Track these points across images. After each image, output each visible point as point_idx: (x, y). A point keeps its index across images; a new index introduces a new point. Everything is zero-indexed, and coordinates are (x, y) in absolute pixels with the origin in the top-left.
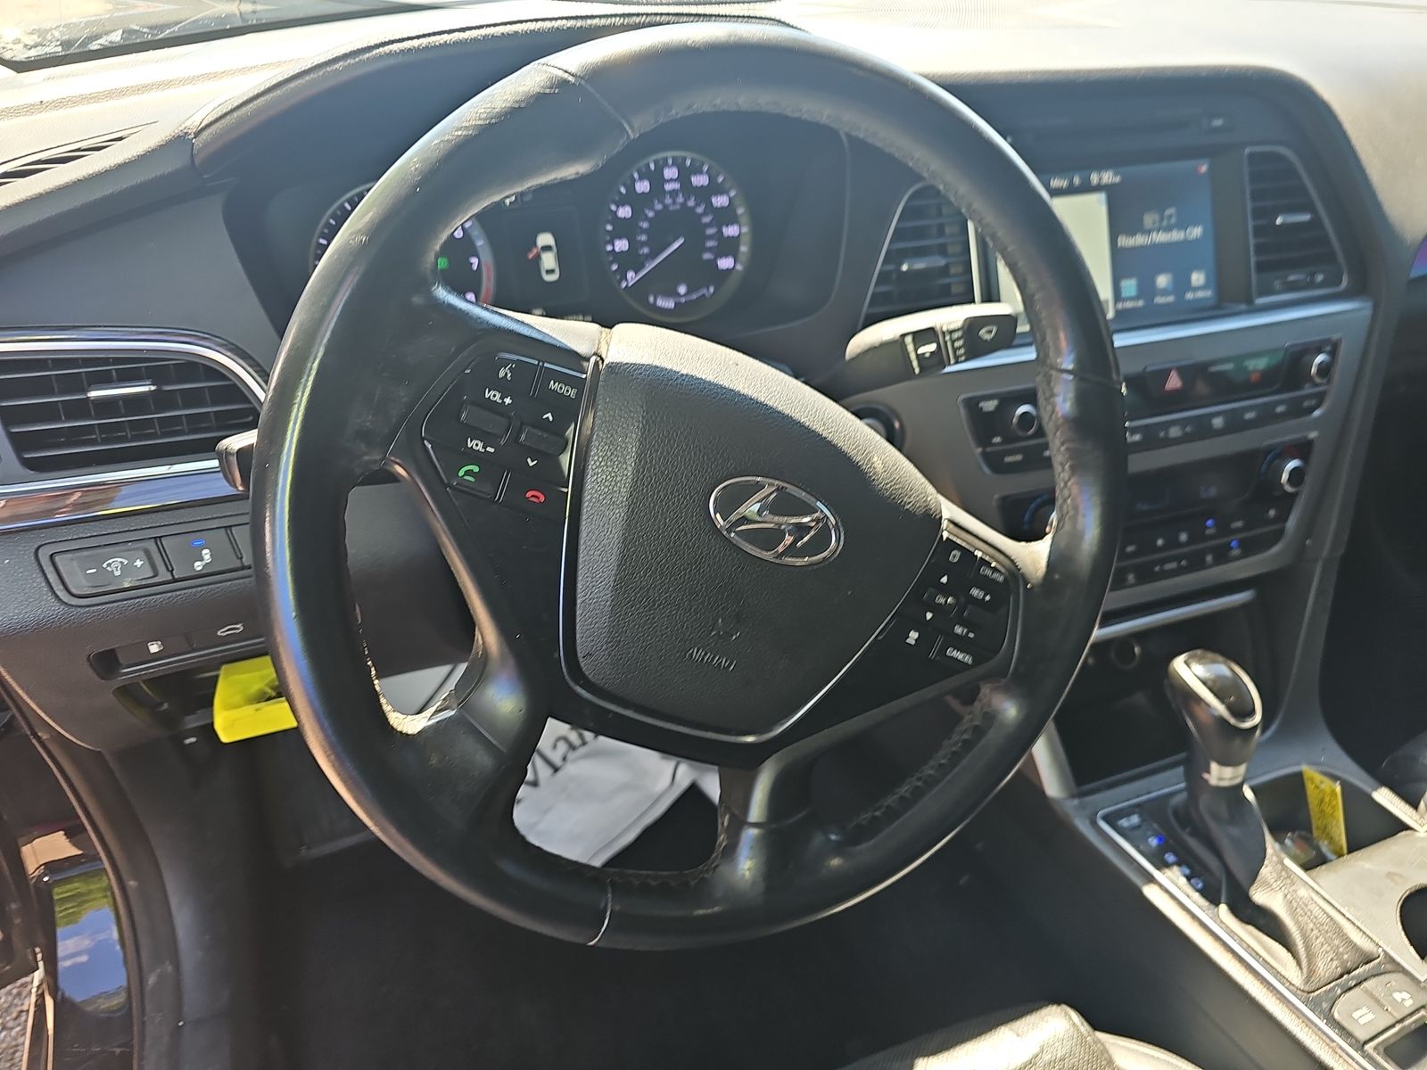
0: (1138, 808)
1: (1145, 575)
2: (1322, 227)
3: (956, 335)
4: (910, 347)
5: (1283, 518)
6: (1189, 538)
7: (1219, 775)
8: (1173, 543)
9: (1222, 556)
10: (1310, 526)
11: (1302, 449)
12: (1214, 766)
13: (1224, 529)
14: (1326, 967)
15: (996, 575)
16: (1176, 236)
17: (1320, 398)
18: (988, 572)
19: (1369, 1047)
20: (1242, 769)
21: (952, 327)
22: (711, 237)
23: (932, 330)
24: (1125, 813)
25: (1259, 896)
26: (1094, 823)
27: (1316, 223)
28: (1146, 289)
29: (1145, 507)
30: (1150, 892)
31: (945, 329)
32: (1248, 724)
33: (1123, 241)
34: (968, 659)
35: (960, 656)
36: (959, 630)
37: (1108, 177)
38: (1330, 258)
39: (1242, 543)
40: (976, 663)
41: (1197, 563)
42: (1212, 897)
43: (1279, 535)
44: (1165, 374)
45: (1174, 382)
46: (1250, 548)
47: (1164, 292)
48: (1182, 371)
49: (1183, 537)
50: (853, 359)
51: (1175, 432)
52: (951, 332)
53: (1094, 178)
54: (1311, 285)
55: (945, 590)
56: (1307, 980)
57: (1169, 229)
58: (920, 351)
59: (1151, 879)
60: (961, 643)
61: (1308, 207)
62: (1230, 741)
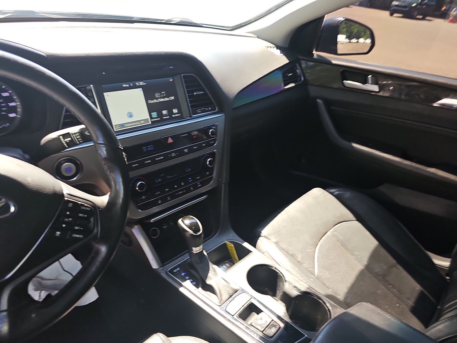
0: (179, 266)
1: (173, 197)
2: (207, 95)
3: (77, 135)
4: (62, 140)
5: (211, 174)
6: (184, 184)
7: (196, 250)
8: (180, 186)
9: (196, 188)
10: (220, 175)
11: (212, 155)
12: (194, 248)
13: (194, 180)
14: (225, 296)
15: (87, 209)
16: (167, 99)
17: (215, 140)
18: (84, 208)
19: (235, 316)
20: (201, 246)
21: (75, 132)
22: (4, 107)
23: (68, 133)
24: (175, 268)
25: (208, 282)
26: (167, 274)
27: (205, 94)
28: (160, 115)
29: (170, 177)
30: (181, 289)
31: (73, 133)
32: (199, 233)
33: (150, 102)
34: (81, 236)
35: (78, 236)
36: (76, 228)
37: (141, 83)
38: (212, 103)
39: (201, 183)
40: (85, 237)
41: (188, 191)
42: (197, 286)
43: (211, 179)
44: (167, 138)
45: (170, 141)
46: (204, 184)
47: (166, 116)
48: (172, 137)
49: (183, 184)
50: (43, 145)
51: (173, 155)
52: (75, 134)
53: (137, 84)
54: (208, 111)
55: (68, 216)
56: (220, 302)
57: (163, 98)
58: (66, 140)
59: (181, 285)
60: (78, 232)
61: (203, 90)
62: (196, 240)
